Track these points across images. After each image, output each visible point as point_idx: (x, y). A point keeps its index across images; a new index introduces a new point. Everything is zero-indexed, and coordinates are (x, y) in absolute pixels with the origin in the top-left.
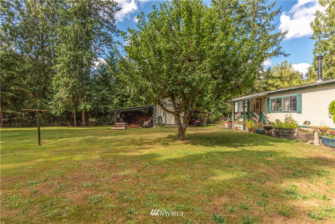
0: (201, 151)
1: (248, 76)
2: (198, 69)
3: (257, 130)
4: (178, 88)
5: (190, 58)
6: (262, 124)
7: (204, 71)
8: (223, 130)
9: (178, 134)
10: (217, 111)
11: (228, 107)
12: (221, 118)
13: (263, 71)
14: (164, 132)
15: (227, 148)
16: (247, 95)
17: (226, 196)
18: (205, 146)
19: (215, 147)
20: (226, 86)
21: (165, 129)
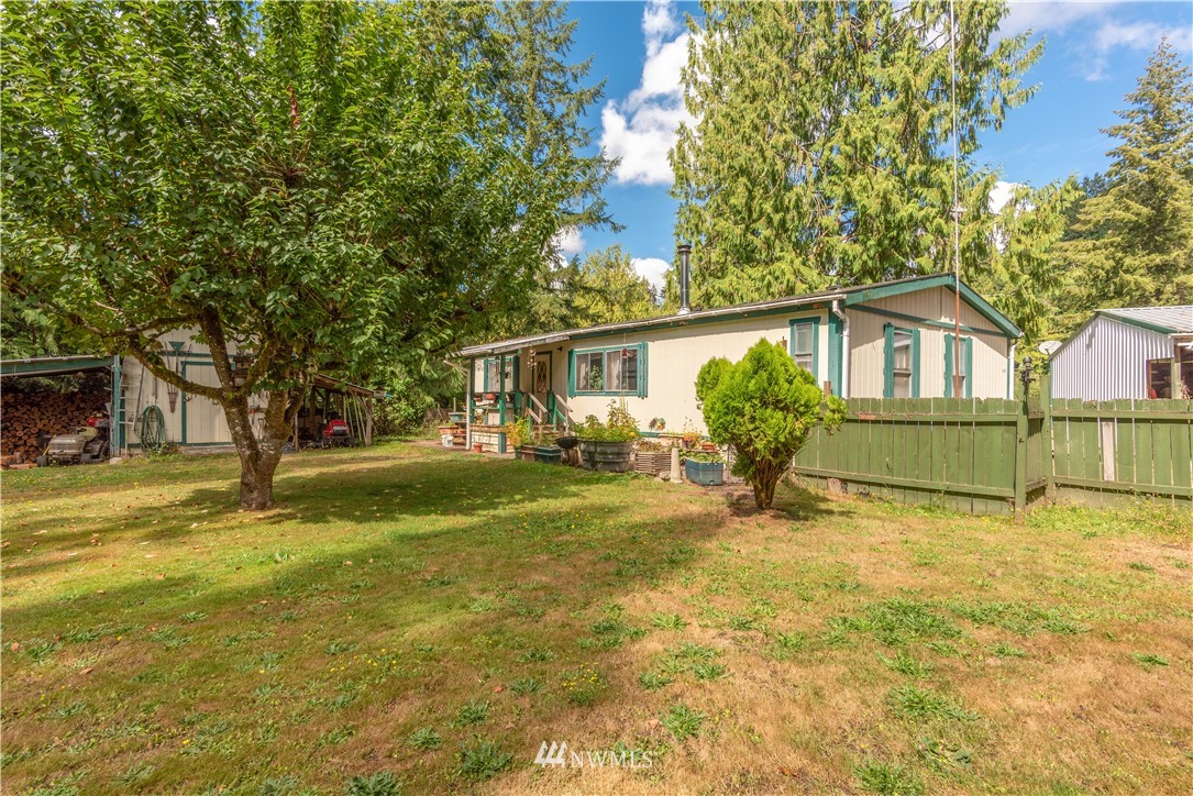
0: (337, 543)
1: (507, 272)
2: (324, 221)
3: (541, 450)
4: (238, 286)
5: (291, 171)
6: (555, 431)
7: (351, 233)
8: (434, 458)
9: (242, 482)
10: (416, 389)
11: (455, 375)
12: (429, 415)
13: (560, 266)
14: (173, 478)
15: (439, 517)
16: (516, 335)
17: (413, 695)
18: (359, 520)
19: (397, 520)
20: (441, 298)
21: (180, 467)
